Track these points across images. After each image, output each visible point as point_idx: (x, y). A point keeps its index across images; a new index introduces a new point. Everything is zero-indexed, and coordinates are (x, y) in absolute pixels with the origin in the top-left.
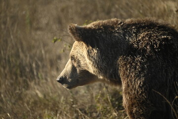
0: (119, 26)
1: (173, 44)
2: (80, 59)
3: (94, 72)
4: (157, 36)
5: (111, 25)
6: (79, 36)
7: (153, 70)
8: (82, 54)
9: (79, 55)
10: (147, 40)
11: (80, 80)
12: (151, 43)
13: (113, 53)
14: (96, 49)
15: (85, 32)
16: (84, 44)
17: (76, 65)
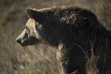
0: (57, 12)
1: (90, 23)
2: (30, 30)
3: (39, 38)
4: (81, 18)
5: (53, 10)
6: (31, 15)
7: (78, 40)
8: (31, 26)
9: (30, 27)
10: (75, 20)
11: (29, 42)
12: (78, 22)
13: (53, 27)
14: (41, 25)
15: (36, 13)
16: (34, 21)
17: (28, 33)
